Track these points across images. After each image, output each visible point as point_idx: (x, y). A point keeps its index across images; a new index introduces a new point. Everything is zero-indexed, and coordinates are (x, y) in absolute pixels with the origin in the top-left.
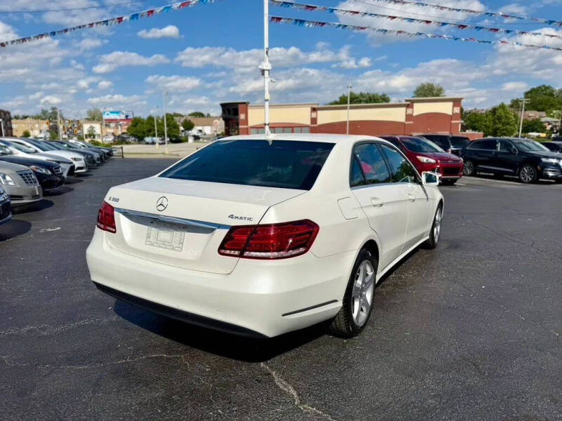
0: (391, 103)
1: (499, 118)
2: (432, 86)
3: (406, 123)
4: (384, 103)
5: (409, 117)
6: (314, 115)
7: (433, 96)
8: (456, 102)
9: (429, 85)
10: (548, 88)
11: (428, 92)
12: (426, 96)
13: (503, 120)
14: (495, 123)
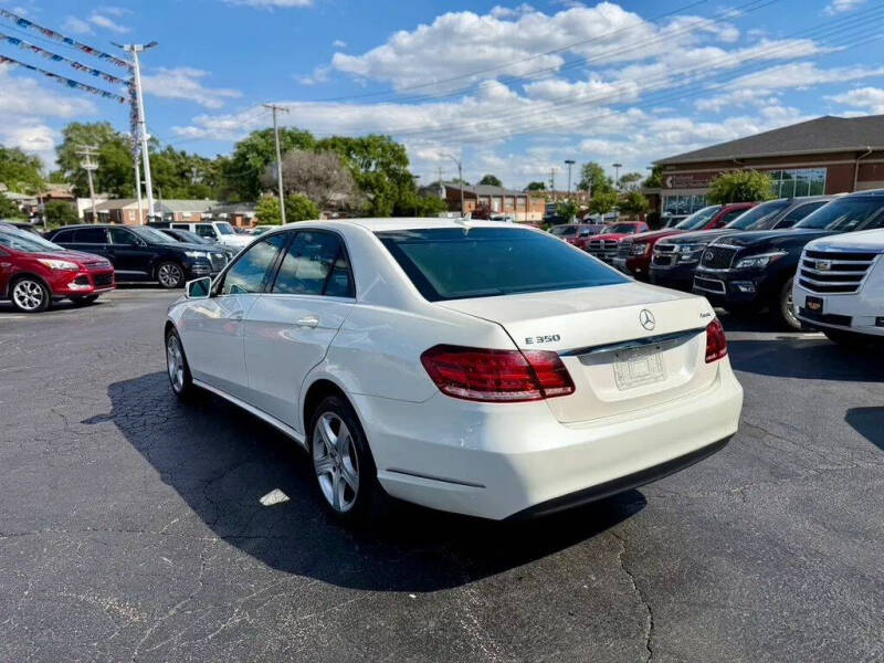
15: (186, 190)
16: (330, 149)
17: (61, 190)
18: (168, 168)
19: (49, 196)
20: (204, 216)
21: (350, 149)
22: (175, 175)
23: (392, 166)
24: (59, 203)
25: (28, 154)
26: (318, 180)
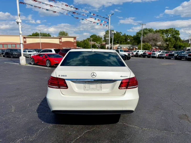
0: (51, 37)
1: (85, 43)
2: (64, 32)
3: (60, 44)
4: (49, 37)
5: (60, 42)
6: (25, 40)
7: (65, 35)
8: (75, 38)
9: (63, 32)
10: (95, 35)
11: (63, 34)
12: (63, 36)
13: (86, 44)
14: (85, 45)
15: (126, 43)
16: (158, 32)
17: (104, 43)
18: (123, 38)
19: (102, 44)
20: (128, 48)
21: (163, 32)
22: (124, 40)
23: (175, 35)
24: (103, 45)
25: (100, 37)
26: (154, 40)
